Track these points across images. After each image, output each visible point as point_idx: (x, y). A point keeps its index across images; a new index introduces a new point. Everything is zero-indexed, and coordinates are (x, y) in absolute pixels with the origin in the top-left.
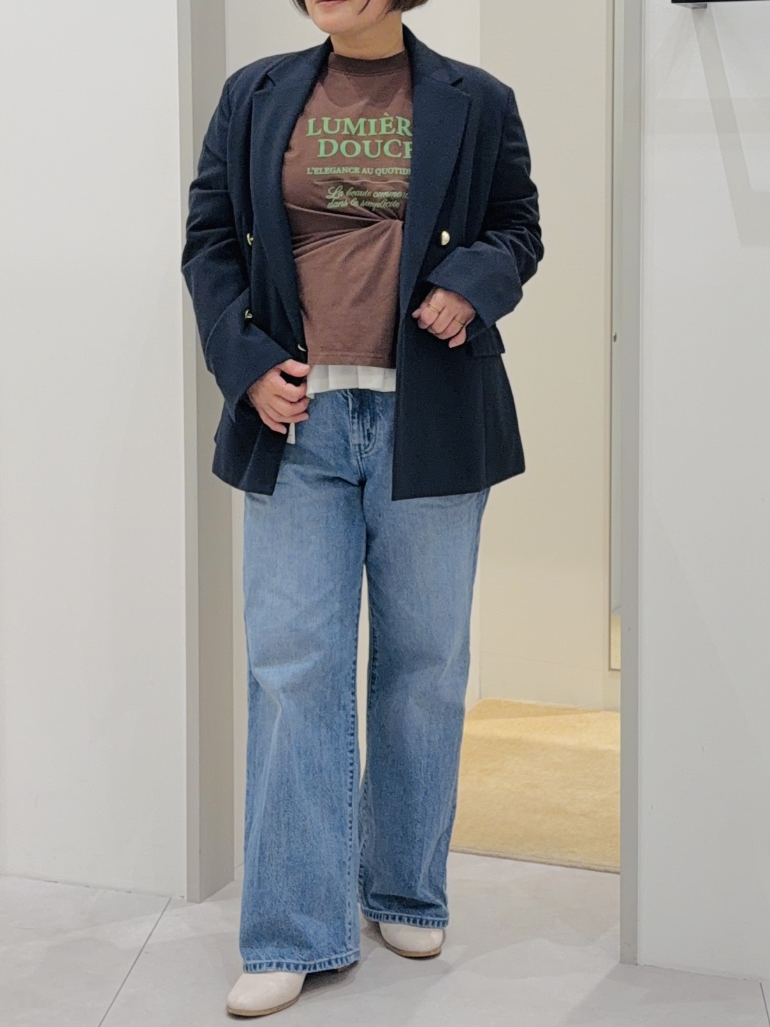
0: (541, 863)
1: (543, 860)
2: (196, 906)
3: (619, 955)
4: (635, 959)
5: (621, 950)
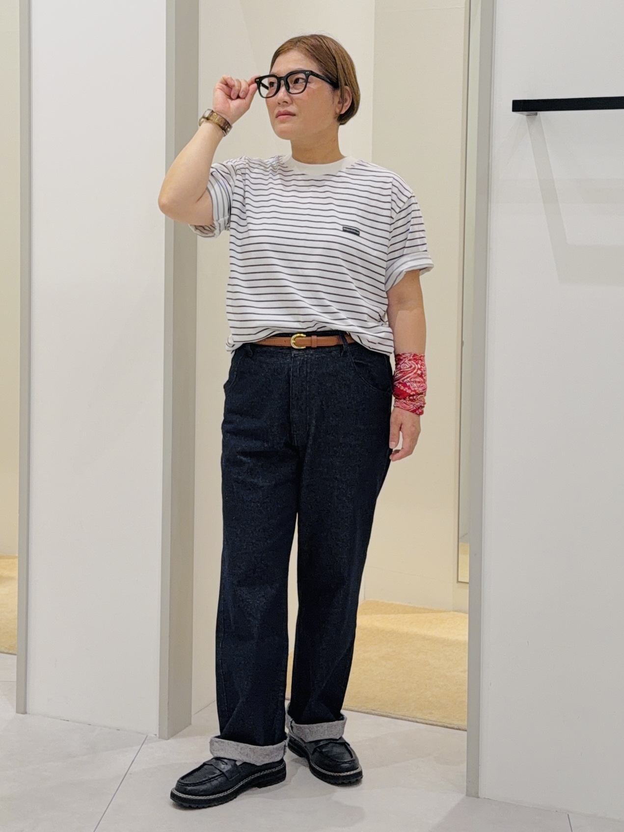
0: (409, 721)
1: (410, 719)
2: (166, 741)
3: (465, 789)
4: (478, 793)
5: (467, 787)
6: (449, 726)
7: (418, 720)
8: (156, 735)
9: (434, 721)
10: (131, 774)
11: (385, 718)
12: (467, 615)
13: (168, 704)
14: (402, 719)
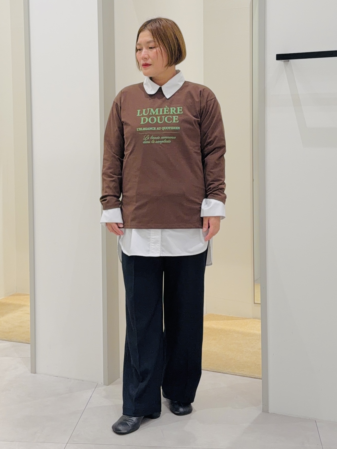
1: (232, 373)
2: (107, 386)
3: (262, 409)
4: (268, 411)
5: (263, 407)
6: (253, 377)
7: (237, 374)
8: (102, 383)
9: (246, 375)
10: (90, 403)
11: (219, 373)
12: (260, 321)
13: (108, 367)
14: (228, 374)
